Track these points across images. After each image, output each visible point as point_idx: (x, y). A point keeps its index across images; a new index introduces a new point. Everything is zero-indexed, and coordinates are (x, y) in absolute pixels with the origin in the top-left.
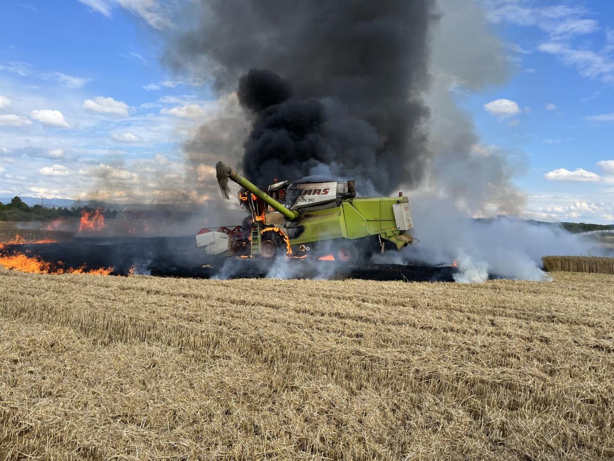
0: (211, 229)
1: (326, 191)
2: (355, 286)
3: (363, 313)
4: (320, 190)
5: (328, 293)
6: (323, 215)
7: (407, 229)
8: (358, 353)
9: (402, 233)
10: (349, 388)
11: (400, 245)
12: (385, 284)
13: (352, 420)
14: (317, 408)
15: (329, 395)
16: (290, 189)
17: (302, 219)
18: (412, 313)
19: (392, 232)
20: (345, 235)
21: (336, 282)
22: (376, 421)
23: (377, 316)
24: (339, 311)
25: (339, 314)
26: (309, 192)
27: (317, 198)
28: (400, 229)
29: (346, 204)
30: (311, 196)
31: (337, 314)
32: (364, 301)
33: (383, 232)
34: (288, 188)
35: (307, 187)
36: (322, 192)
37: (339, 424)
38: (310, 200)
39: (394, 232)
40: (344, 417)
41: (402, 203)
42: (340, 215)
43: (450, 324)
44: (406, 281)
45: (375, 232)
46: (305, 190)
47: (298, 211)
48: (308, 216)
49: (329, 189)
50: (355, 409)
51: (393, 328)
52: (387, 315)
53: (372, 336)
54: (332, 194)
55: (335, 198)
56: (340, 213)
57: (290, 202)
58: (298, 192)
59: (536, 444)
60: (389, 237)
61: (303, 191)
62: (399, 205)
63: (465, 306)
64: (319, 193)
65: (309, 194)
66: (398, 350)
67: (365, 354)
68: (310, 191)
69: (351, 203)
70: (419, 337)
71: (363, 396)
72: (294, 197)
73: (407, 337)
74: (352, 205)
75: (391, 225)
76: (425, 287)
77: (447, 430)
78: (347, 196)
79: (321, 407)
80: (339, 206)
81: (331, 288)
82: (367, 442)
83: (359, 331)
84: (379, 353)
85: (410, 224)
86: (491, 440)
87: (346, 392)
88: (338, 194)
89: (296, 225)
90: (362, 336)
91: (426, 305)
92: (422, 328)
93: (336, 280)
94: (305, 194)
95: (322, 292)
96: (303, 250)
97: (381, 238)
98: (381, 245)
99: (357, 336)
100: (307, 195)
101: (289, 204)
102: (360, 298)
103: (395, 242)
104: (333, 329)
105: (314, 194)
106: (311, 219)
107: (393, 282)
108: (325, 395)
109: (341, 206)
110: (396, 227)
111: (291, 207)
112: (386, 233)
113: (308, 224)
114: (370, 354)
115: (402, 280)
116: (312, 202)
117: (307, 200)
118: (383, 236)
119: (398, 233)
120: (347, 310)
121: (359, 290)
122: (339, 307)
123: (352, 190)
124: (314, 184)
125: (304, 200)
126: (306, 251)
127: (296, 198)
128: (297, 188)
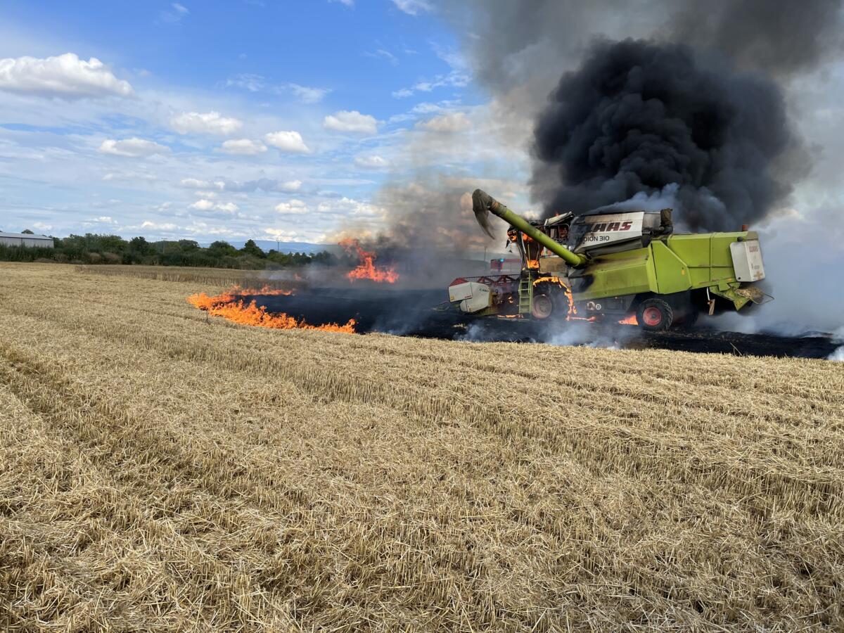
0: (468, 280)
1: (627, 226)
2: (654, 357)
3: (650, 390)
4: (618, 224)
5: (611, 364)
6: (620, 260)
7: (752, 279)
8: (623, 434)
9: (744, 285)
10: (595, 470)
11: (739, 303)
12: (701, 357)
13: (586, 501)
14: (548, 486)
15: (564, 473)
16: (575, 224)
17: (592, 265)
18: (725, 394)
19: (728, 284)
20: (654, 289)
21: (629, 351)
22: (617, 506)
23: (670, 395)
24: (617, 386)
25: (616, 390)
26: (602, 227)
27: (613, 236)
28: (742, 280)
29: (657, 243)
30: (605, 233)
31: (613, 390)
32: (659, 376)
33: (714, 283)
34: (572, 222)
35: (599, 221)
36: (621, 227)
37: (570, 503)
38: (603, 238)
39: (732, 285)
40: (577, 497)
41: (745, 240)
42: (647, 259)
43: (778, 411)
44: (738, 355)
45: (700, 284)
46: (596, 224)
47: (585, 254)
48: (599, 261)
49: (631, 222)
50: (595, 491)
51: (685, 410)
52: (685, 394)
53: (652, 417)
54: (636, 230)
55: (641, 235)
56: (648, 256)
57: (575, 242)
58: (585, 227)
59: (826, 553)
60: (723, 291)
61: (594, 226)
62: (740, 244)
63: (814, 390)
64: (616, 229)
65: (602, 229)
66: (682, 436)
67: (631, 436)
68: (604, 226)
69: (665, 242)
70: (721, 422)
71: (610, 479)
72: (580, 234)
73: (702, 422)
74: (666, 244)
75: (726, 274)
76: (762, 363)
77: (708, 525)
78: (658, 231)
79: (553, 485)
80: (645, 245)
81: (618, 359)
82: (595, 523)
83: (635, 411)
84: (652, 437)
85: (758, 272)
86: (764, 543)
87: (588, 472)
88: (644, 229)
89: (582, 273)
90: (636, 416)
91: (753, 385)
92: (733, 414)
93: (630, 348)
94: (596, 229)
95: (602, 363)
96: (592, 309)
97: (710, 293)
98: (709, 303)
99: (631, 416)
100: (599, 232)
101: (572, 245)
102: (655, 373)
103: (732, 299)
104: (600, 406)
105: (609, 230)
106: (605, 265)
107: (714, 355)
108: (559, 471)
109: (649, 246)
110: (735, 277)
111: (575, 249)
112: (718, 286)
113: (600, 272)
114: (637, 436)
115: (732, 352)
116: (605, 241)
117: (599, 239)
118: (714, 291)
119: (737, 285)
120: (628, 386)
121: (658, 363)
122: (619, 381)
123: (666, 223)
124: (610, 216)
125: (594, 238)
126: (595, 309)
127: (584, 235)
128: (584, 223)
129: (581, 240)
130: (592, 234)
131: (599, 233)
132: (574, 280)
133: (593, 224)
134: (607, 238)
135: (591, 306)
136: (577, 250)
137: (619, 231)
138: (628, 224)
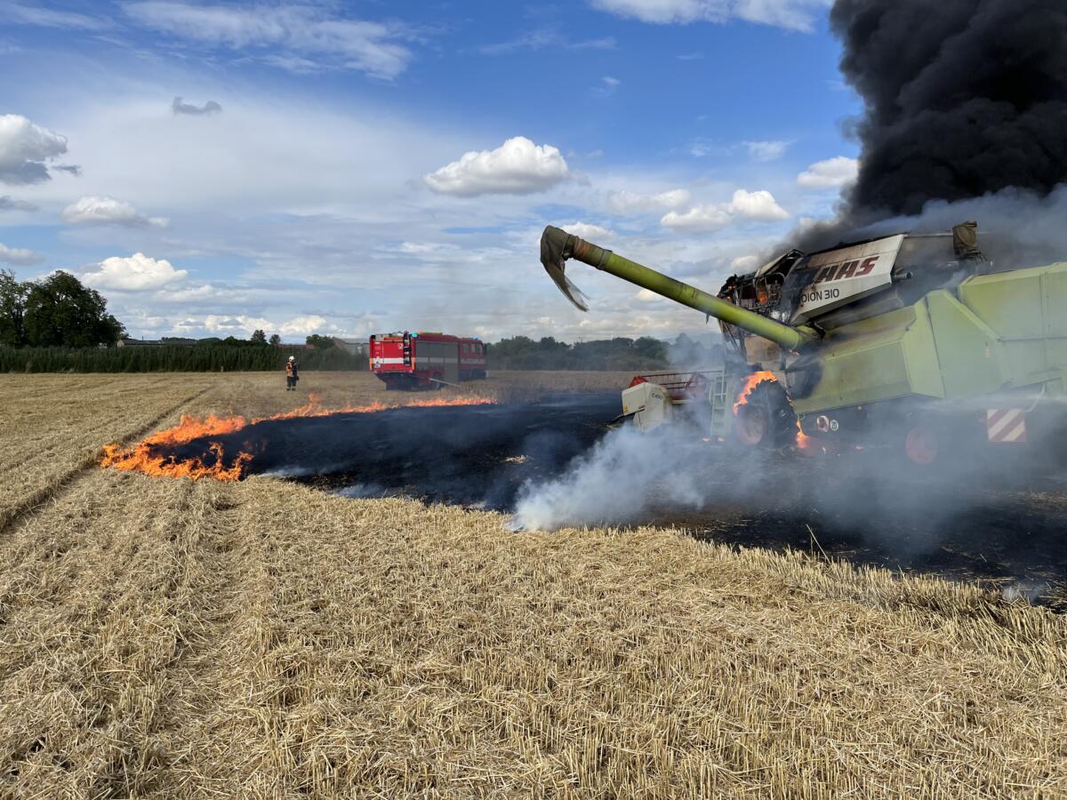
1: (868, 265)
4: (855, 264)
26: (829, 274)
27: (846, 287)
29: (937, 296)
30: (833, 284)
33: (1054, 375)
36: (858, 269)
38: (830, 294)
42: (907, 330)
47: (812, 326)
49: (876, 259)
54: (882, 272)
55: (889, 280)
56: (911, 324)
57: (790, 304)
58: (807, 276)
61: (819, 273)
64: (851, 273)
65: (829, 278)
68: (833, 270)
69: (955, 292)
72: (798, 291)
74: (957, 297)
94: (821, 278)
96: (825, 429)
100: (824, 282)
105: (839, 277)
109: (921, 302)
113: (830, 362)
116: (833, 300)
117: (823, 295)
123: (962, 252)
124: (847, 249)
125: (818, 295)
126: (830, 429)
127: (801, 291)
128: (807, 267)
129: (797, 301)
130: (814, 288)
131: (824, 286)
132: (793, 374)
133: (818, 270)
134: (836, 293)
135: (823, 423)
136: (793, 319)
137: (853, 278)
138: (871, 263)
